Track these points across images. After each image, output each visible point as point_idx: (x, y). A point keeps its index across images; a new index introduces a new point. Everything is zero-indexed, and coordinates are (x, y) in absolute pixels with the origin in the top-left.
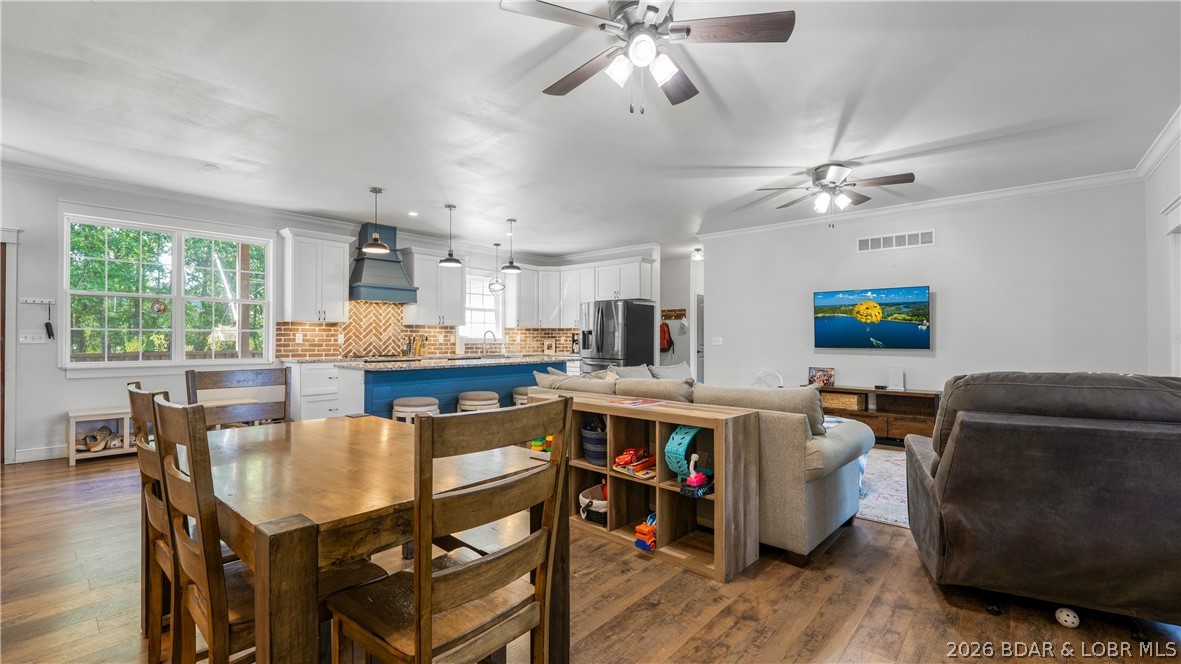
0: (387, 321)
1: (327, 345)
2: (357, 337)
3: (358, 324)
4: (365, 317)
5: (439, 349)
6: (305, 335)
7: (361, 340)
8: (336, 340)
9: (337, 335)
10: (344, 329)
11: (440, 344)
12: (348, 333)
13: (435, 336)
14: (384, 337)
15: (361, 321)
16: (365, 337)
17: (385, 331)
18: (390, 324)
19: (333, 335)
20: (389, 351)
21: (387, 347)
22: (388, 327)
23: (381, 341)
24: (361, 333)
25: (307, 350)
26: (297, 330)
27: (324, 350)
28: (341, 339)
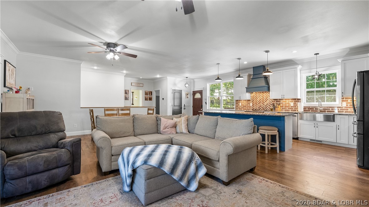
0: (266, 98)
1: (247, 106)
2: (256, 104)
3: (256, 100)
4: (259, 97)
5: (291, 109)
6: (242, 104)
7: (257, 105)
8: (250, 105)
9: (250, 103)
10: (252, 102)
11: (291, 107)
12: (253, 103)
13: (289, 103)
14: (265, 104)
15: (257, 98)
16: (258, 104)
17: (265, 102)
18: (268, 99)
19: (249, 103)
20: (267, 109)
21: (266, 107)
22: (267, 100)
23: (264, 105)
24: (257, 103)
25: (242, 108)
26: (240, 102)
27: (246, 108)
28: (251, 104)
